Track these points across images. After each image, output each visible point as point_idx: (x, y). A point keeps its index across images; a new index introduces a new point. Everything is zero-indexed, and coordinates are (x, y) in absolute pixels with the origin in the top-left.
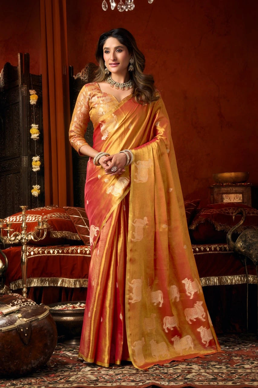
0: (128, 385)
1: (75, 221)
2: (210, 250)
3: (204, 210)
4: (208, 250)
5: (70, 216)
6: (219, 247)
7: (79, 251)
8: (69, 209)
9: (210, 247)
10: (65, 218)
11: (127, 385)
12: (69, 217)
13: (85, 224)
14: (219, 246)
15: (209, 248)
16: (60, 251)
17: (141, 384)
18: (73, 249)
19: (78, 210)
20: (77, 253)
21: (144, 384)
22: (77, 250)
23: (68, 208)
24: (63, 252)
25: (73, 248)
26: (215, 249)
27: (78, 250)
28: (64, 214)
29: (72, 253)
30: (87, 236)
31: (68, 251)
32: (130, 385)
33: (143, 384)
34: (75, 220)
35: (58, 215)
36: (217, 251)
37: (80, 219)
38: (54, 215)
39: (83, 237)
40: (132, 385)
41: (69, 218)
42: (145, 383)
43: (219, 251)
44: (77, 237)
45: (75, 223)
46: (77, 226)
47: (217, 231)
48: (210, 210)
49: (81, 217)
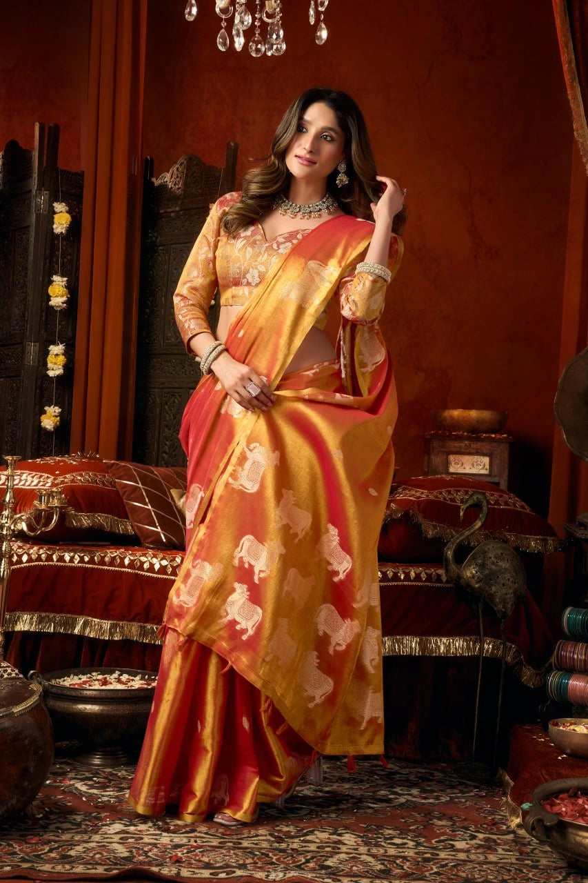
0: (195, 876)
1: (125, 492)
2: (407, 577)
3: (404, 489)
4: (402, 578)
5: (117, 480)
6: (426, 573)
7: (127, 562)
8: (115, 466)
9: (407, 571)
10: (104, 484)
11: (192, 876)
12: (115, 482)
13: (147, 500)
14: (426, 571)
15: (404, 572)
16: (86, 559)
17: (223, 875)
18: (116, 556)
19: (135, 470)
20: (122, 565)
21: (230, 876)
22: (122, 560)
23: (113, 464)
24: (92, 561)
25: (116, 554)
26: (418, 577)
27: (125, 558)
28: (104, 476)
29: (112, 563)
30: (148, 527)
31: (103, 558)
32: (199, 876)
33: (227, 877)
34: (124, 490)
35: (90, 477)
36: (420, 580)
37: (136, 488)
38: (81, 475)
39: (139, 528)
40: (203, 876)
41: (113, 484)
42: (233, 875)
43: (425, 581)
44: (127, 527)
45: (124, 497)
46: (129, 504)
47: (426, 537)
48: (416, 491)
49: (140, 485)
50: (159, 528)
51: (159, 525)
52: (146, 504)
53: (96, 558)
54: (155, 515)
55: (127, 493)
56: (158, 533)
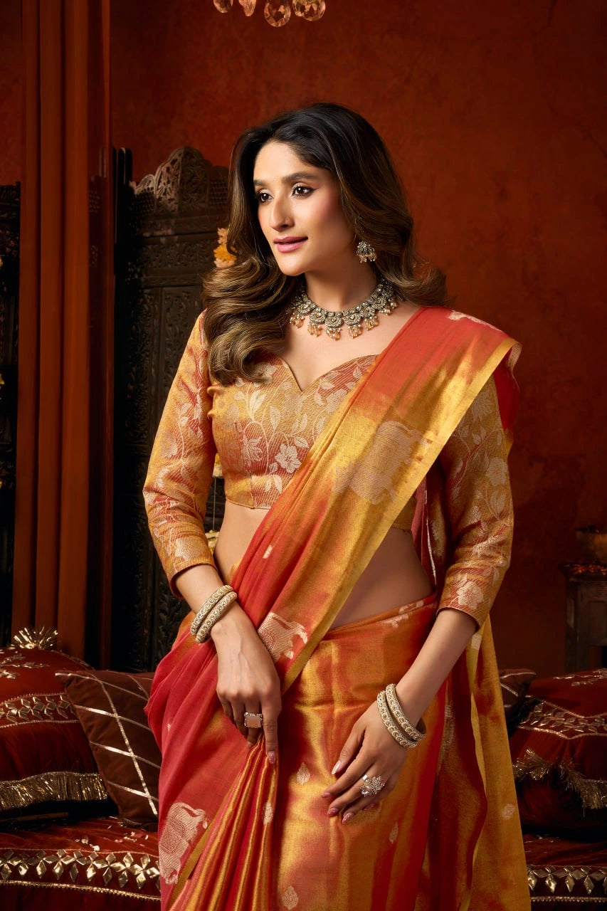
1: (91, 727)
2: (561, 888)
3: (546, 709)
4: (553, 887)
5: (77, 707)
6: (593, 880)
7: (90, 873)
8: (73, 684)
9: (561, 875)
10: (57, 717)
12: (75, 710)
13: (127, 742)
14: (594, 875)
15: (556, 879)
16: (23, 872)
18: (71, 864)
19: (107, 687)
20: (82, 879)
22: (83, 870)
23: (72, 678)
24: (31, 874)
25: (72, 860)
26: (579, 888)
27: (87, 866)
28: (57, 699)
29: (64, 877)
30: (129, 790)
31: (50, 867)
34: (90, 724)
35: (32, 705)
36: (585, 893)
37: (108, 721)
38: (18, 705)
39: (115, 790)
41: (71, 713)
43: (592, 895)
44: (95, 788)
45: (90, 736)
46: (97, 748)
47: (588, 809)
48: (567, 717)
49: (116, 715)
50: (146, 790)
51: (147, 786)
52: (125, 748)
53: (38, 869)
54: (140, 767)
55: (94, 730)
56: (146, 799)
